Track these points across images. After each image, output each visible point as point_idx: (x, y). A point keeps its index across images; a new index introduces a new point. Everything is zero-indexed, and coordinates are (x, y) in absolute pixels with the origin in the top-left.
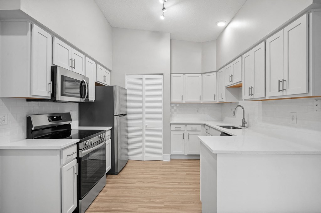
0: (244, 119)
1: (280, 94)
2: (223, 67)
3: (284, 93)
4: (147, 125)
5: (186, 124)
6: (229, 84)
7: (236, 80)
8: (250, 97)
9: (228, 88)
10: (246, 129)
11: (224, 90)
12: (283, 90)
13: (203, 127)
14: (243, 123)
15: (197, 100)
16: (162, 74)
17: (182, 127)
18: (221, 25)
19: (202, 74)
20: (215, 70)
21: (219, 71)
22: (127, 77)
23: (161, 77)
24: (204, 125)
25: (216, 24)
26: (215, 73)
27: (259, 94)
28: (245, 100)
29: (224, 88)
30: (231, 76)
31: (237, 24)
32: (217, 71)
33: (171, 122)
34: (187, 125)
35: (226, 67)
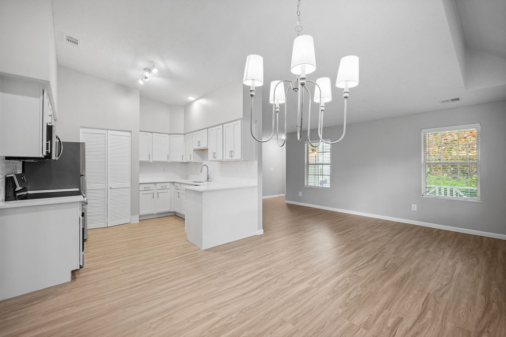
0: (208, 175)
1: (230, 158)
2: (192, 132)
3: (232, 158)
4: (111, 186)
5: (155, 183)
6: (197, 147)
7: (203, 145)
8: (214, 159)
9: (195, 150)
10: (209, 182)
11: (192, 152)
12: (232, 156)
13: (172, 185)
14: (208, 178)
15: (165, 159)
16: (131, 132)
17: (152, 186)
18: (191, 98)
19: (170, 134)
20: (183, 133)
21: (187, 135)
22: (81, 130)
23: (129, 134)
24: (174, 183)
25: (187, 97)
26: (182, 136)
27: (219, 158)
28: (210, 161)
29: (192, 150)
30: (199, 142)
31: (203, 101)
32: (185, 134)
33: (140, 182)
34: (157, 184)
35: (193, 133)
